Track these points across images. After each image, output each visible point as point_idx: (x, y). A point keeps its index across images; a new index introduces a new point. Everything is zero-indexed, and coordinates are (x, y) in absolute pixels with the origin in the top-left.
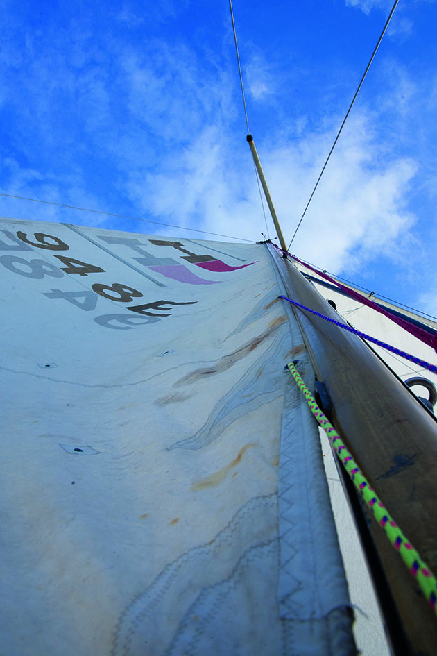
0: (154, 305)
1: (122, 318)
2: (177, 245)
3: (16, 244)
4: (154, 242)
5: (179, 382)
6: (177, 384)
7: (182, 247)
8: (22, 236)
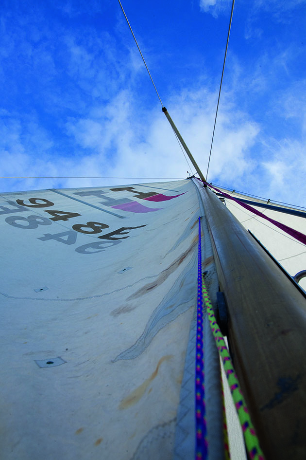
0: (118, 232)
1: (95, 245)
2: (130, 189)
3: (16, 208)
4: (114, 190)
5: (131, 297)
6: (129, 299)
7: (133, 190)
8: (20, 202)
